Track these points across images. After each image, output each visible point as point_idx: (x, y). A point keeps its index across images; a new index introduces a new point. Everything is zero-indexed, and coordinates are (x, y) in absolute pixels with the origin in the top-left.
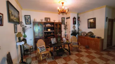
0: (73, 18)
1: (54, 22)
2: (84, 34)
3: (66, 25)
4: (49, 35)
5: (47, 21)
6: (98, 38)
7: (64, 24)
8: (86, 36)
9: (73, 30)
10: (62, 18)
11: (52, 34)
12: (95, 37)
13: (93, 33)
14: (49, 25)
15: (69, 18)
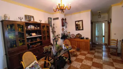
0: (62, 20)
1: (40, 22)
2: (73, 36)
3: (54, 27)
4: (34, 42)
5: (30, 21)
6: (87, 39)
7: (51, 26)
8: (74, 38)
9: (62, 33)
10: (49, 18)
11: (38, 40)
12: (84, 39)
13: (81, 35)
14: (32, 27)
15: (57, 18)
